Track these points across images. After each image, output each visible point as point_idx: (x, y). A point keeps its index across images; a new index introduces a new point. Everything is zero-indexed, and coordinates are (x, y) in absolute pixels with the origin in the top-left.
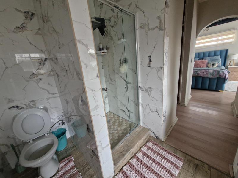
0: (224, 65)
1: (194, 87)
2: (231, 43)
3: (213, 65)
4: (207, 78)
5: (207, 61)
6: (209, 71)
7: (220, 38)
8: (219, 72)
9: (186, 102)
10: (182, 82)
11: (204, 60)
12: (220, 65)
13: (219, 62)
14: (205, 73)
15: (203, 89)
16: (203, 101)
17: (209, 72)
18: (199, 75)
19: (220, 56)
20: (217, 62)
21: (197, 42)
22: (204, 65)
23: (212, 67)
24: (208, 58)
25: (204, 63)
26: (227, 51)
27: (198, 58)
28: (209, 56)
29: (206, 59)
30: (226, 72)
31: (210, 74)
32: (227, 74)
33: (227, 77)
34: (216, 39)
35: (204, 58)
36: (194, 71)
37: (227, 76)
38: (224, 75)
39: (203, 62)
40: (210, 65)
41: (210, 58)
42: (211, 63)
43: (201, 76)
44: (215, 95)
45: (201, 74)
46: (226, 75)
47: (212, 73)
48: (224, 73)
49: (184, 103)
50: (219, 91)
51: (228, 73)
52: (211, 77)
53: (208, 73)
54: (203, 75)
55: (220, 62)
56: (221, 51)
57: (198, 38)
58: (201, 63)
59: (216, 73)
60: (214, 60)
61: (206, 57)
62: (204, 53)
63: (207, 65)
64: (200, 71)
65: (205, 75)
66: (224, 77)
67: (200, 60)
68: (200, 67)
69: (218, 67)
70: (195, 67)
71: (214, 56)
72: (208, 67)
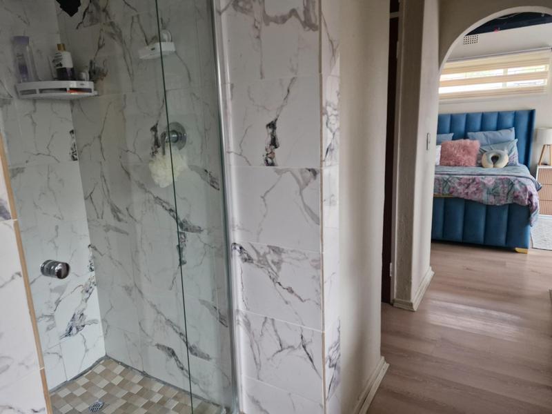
0: (526, 163)
1: (439, 234)
2: (539, 90)
3: (496, 159)
4: (480, 203)
5: (477, 144)
6: (486, 182)
7: (511, 71)
8: (512, 184)
9: (415, 298)
10: (400, 221)
11: (468, 141)
12: (516, 160)
13: (511, 151)
14: (472, 189)
15: (468, 243)
16: (470, 289)
17: (484, 184)
18: (455, 195)
19: (513, 129)
20: (506, 152)
21: (443, 78)
22: (469, 157)
23: (492, 166)
24: (480, 134)
25: (469, 153)
26: (531, 114)
27: (450, 132)
28: (482, 129)
29: (474, 139)
30: (532, 188)
31: (489, 193)
32: (535, 192)
33: (536, 203)
34: (500, 72)
35: (469, 134)
36: (436, 180)
37: (536, 199)
38: (527, 197)
39: (467, 147)
40: (488, 160)
41: (487, 137)
42: (489, 154)
43: (462, 196)
44: (503, 264)
45: (460, 191)
46: (531, 195)
47: (492, 187)
48: (526, 190)
49: (409, 298)
50: (517, 249)
51: (538, 189)
52: (491, 200)
53: (481, 187)
54: (467, 194)
55: (515, 150)
56: (516, 115)
57: (446, 65)
58: (462, 151)
59: (503, 187)
60: (496, 142)
61: (475, 132)
62: (468, 117)
63: (479, 158)
64: (458, 181)
65: (473, 195)
66: (526, 202)
67: (457, 141)
68: (457, 164)
69: (509, 168)
70: (442, 165)
71: (497, 129)
72: (481, 166)
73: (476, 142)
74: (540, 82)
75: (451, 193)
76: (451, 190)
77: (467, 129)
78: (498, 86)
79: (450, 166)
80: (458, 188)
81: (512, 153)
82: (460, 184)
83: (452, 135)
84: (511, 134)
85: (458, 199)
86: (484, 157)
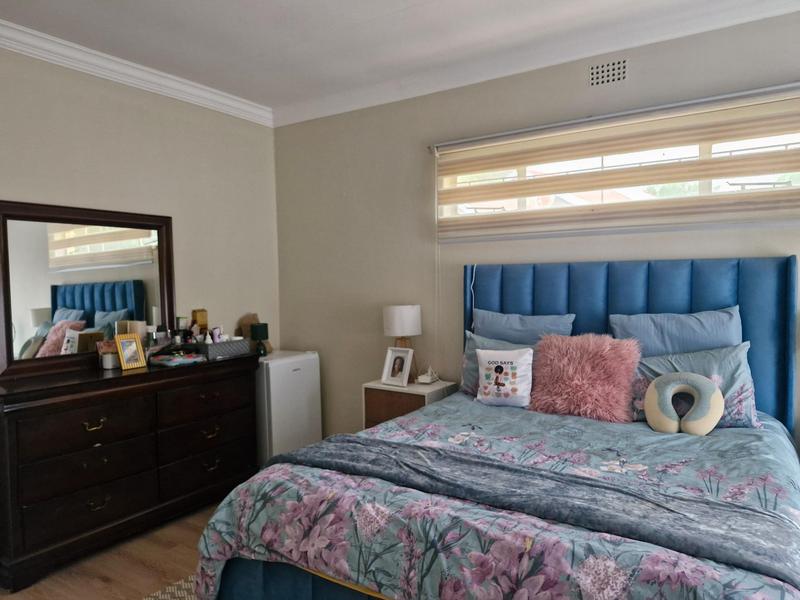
3: (685, 402)
5: (631, 348)
12: (749, 407)
19: (736, 311)
20: (717, 379)
23: (674, 424)
24: (643, 320)
25: (609, 377)
26: (785, 266)
27: (569, 312)
28: (649, 308)
29: (627, 335)
35: (614, 318)
41: (661, 330)
42: (668, 383)
55: (745, 376)
56: (742, 270)
58: (588, 369)
60: (690, 348)
61: (630, 313)
62: (613, 273)
63: (637, 395)
67: (580, 339)
68: (573, 410)
69: (728, 440)
70: (535, 406)
71: (693, 308)
72: (641, 419)
73: (629, 344)
79: (554, 412)
81: (736, 387)
83: (572, 317)
84: (732, 325)
86: (651, 393)
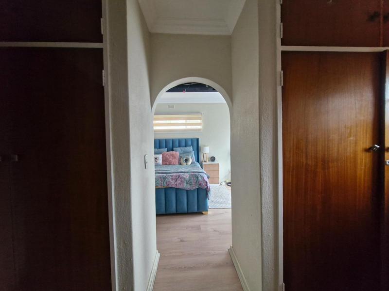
0: (198, 161)
2: (199, 130)
3: (186, 160)
4: (183, 190)
5: (178, 153)
6: (185, 177)
7: (188, 121)
8: (198, 177)
11: (174, 152)
14: (179, 182)
15: (179, 213)
17: (184, 178)
18: (170, 186)
19: (192, 146)
20: (190, 157)
22: (175, 160)
23: (186, 166)
24: (179, 148)
25: (175, 158)
26: (198, 140)
27: (166, 147)
28: (179, 147)
29: (176, 151)
30: (206, 178)
31: (187, 183)
32: (207, 180)
34: (184, 121)
35: (174, 148)
36: (160, 178)
38: (205, 184)
39: (174, 155)
41: (182, 150)
42: (184, 158)
45: (173, 184)
46: (207, 183)
47: (188, 180)
48: (204, 180)
50: (203, 212)
51: (209, 178)
52: (189, 187)
53: (183, 180)
54: (176, 185)
55: (194, 156)
56: (192, 140)
58: (172, 157)
59: (193, 179)
60: (186, 152)
61: (176, 148)
62: (173, 141)
63: (179, 160)
64: (171, 177)
65: (179, 185)
66: (205, 187)
67: (169, 152)
68: (170, 164)
69: (193, 165)
70: (163, 164)
71: (185, 146)
72: (180, 164)
73: (177, 152)
74: (199, 127)
75: (168, 185)
76: (168, 183)
77: (173, 146)
78: (183, 127)
79: (166, 165)
80: (172, 181)
81: (193, 158)
82: (172, 179)
83: (167, 149)
84: (191, 148)
85: (171, 188)
86: (182, 160)
